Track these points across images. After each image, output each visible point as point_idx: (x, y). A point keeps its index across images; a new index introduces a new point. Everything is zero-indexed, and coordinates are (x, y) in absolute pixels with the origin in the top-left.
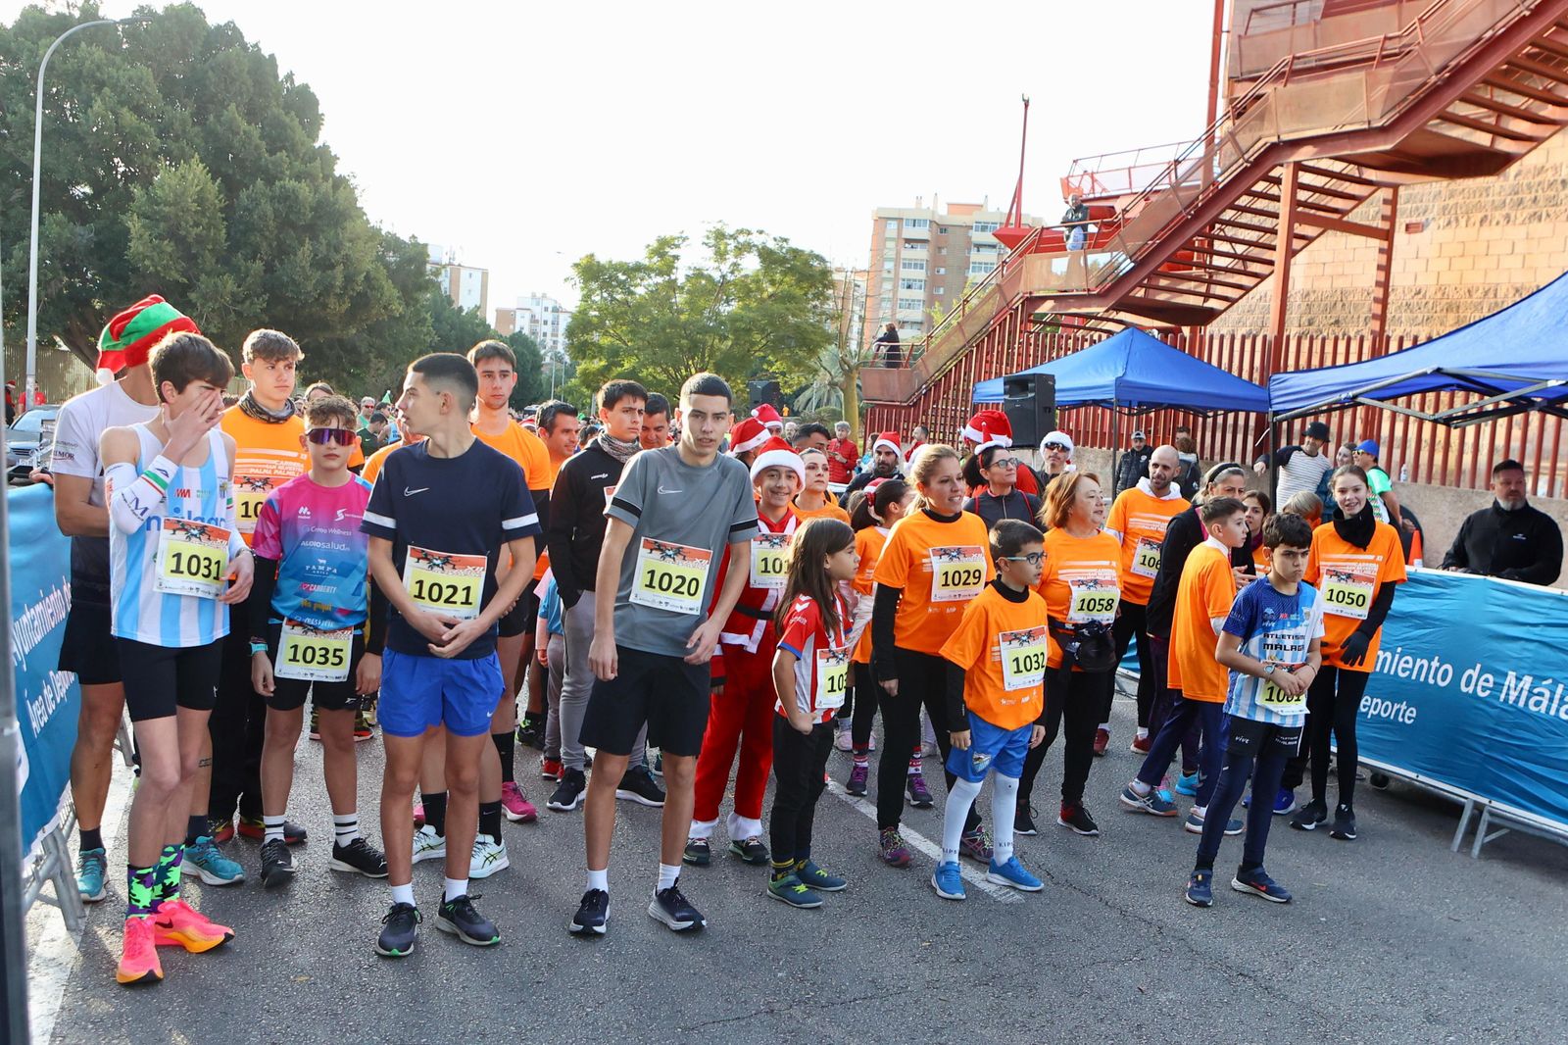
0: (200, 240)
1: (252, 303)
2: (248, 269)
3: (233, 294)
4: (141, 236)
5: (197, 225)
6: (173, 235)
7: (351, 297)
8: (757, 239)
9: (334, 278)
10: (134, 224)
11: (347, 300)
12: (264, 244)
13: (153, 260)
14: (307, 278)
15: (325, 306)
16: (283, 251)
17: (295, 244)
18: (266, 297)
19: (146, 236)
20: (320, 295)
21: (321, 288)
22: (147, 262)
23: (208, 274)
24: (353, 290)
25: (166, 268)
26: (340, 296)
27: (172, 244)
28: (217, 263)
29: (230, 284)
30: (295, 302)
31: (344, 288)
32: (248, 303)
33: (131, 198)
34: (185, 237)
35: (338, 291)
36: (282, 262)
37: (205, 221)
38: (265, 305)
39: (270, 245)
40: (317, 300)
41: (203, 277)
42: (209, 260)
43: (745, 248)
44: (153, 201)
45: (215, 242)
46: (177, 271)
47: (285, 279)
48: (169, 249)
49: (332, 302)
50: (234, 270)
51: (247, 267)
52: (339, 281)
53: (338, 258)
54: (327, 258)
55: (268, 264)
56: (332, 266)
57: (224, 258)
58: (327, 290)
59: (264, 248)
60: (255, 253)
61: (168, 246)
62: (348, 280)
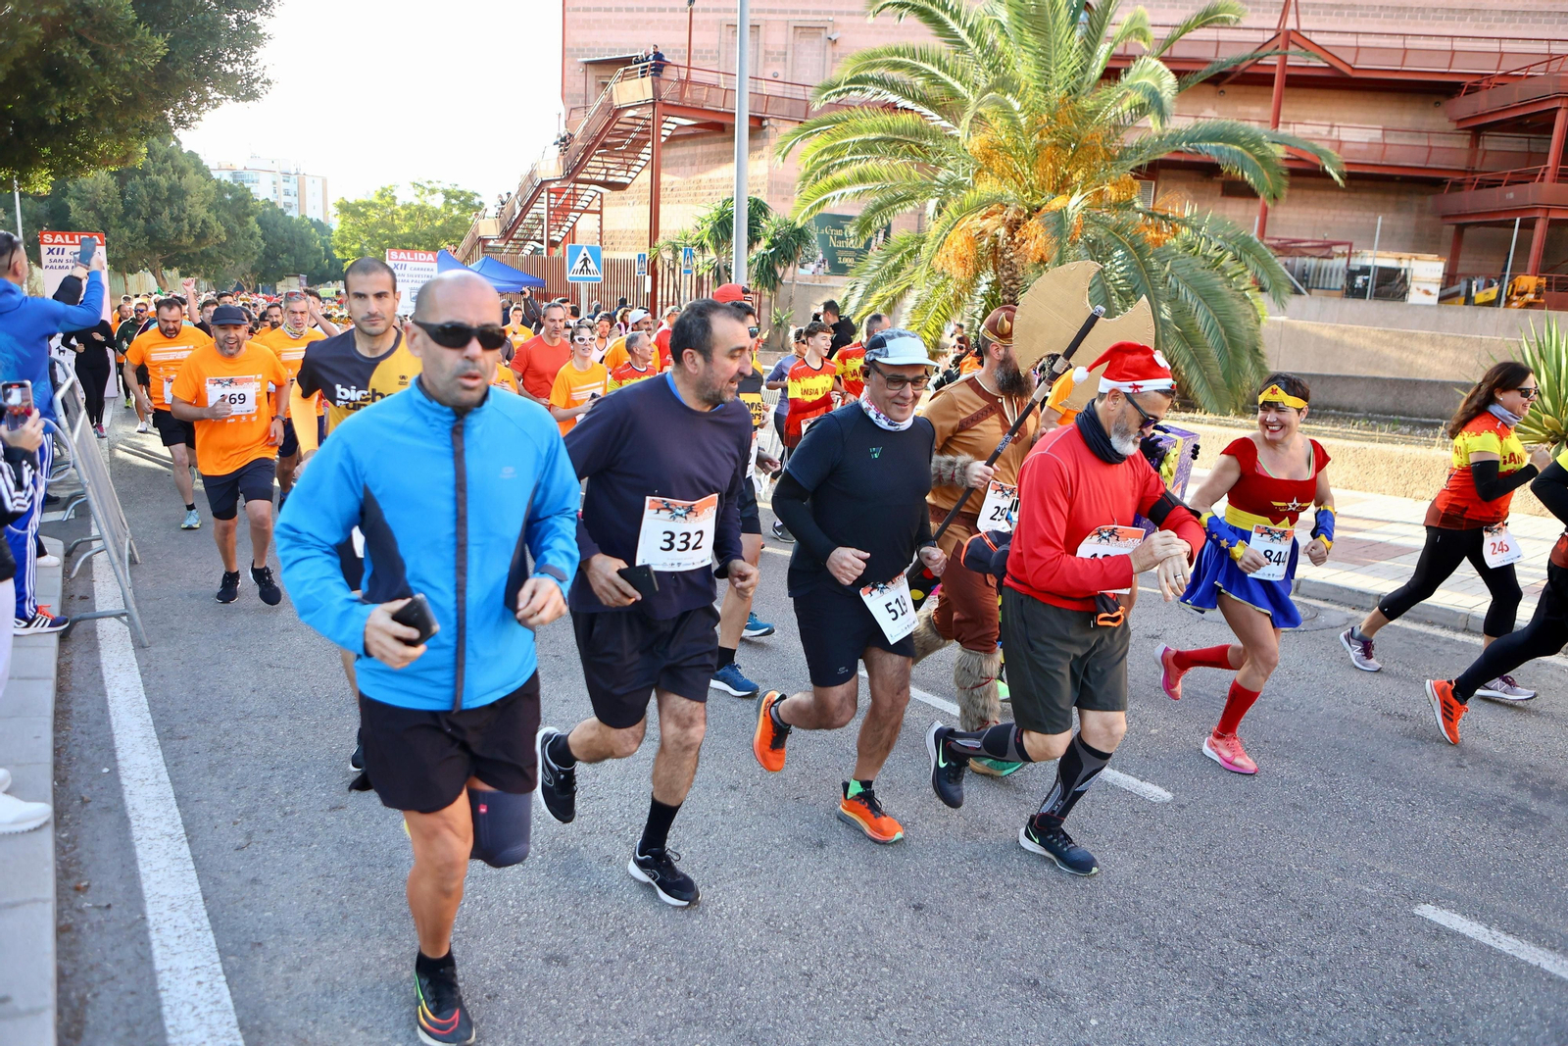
0: (107, 209)
1: (139, 241)
3: (129, 237)
4: (76, 209)
5: (105, 202)
6: (93, 207)
7: (194, 235)
8: (439, 187)
9: (183, 227)
10: (72, 204)
11: (192, 237)
12: (144, 209)
13: (84, 221)
14: (169, 227)
15: (181, 241)
16: (155, 213)
17: (161, 209)
18: (147, 238)
19: (79, 209)
20: (177, 235)
21: (176, 232)
22: (81, 223)
23: (114, 227)
24: (195, 231)
25: (91, 225)
26: (188, 236)
28: (119, 221)
29: (127, 233)
30: (164, 239)
31: (189, 232)
33: (67, 188)
34: (100, 208)
35: (186, 233)
36: (154, 219)
37: (110, 200)
38: (147, 241)
39: (147, 211)
40: (176, 237)
41: (112, 229)
42: (115, 221)
43: (433, 191)
44: (81, 190)
45: (117, 211)
47: (156, 228)
49: (183, 239)
50: (128, 224)
51: (135, 223)
52: (187, 228)
53: (185, 215)
54: (179, 216)
55: (147, 220)
56: (182, 220)
57: (123, 218)
58: (180, 232)
59: (144, 212)
60: (139, 215)
61: (91, 214)
62: (192, 226)
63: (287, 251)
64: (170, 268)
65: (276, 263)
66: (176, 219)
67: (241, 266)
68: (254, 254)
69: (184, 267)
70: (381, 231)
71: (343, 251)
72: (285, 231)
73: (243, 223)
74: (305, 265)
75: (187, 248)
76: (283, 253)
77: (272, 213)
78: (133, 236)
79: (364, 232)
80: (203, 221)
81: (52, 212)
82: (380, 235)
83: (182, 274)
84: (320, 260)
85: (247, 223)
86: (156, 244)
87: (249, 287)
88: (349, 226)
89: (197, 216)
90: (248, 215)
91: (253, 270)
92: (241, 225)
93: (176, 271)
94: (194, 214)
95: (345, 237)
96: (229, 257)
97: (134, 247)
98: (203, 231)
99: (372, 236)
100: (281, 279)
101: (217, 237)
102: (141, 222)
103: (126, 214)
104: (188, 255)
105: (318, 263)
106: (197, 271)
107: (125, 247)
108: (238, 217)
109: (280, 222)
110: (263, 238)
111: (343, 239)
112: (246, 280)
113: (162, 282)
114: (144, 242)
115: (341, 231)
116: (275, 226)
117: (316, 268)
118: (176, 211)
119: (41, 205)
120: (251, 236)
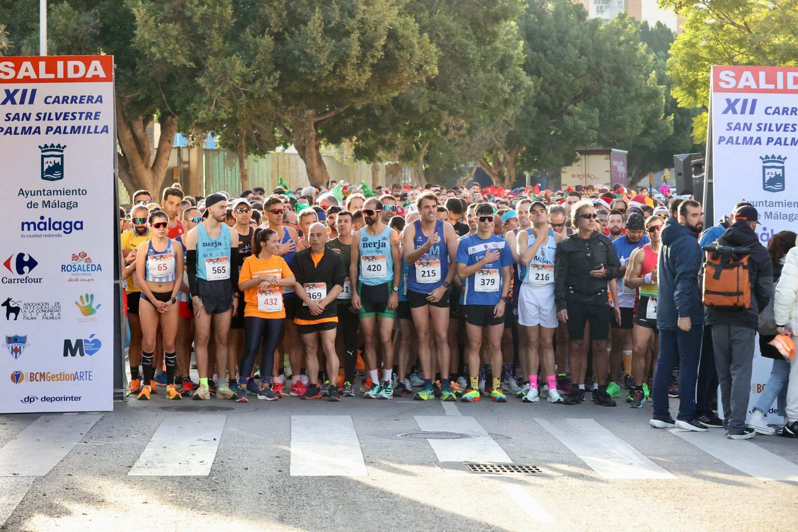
0: (204, 18)
1: (262, 84)
2: (257, 47)
3: (243, 76)
4: (146, 22)
7: (372, 65)
9: (349, 47)
11: (367, 69)
12: (273, 15)
13: (159, 46)
14: (320, 50)
15: (342, 78)
18: (277, 74)
19: (151, 22)
20: (335, 67)
21: (335, 59)
22: (153, 49)
23: (216, 55)
24: (373, 57)
25: (173, 53)
27: (177, 26)
28: (224, 42)
29: (238, 65)
30: (309, 77)
31: (362, 58)
32: (258, 84)
34: (191, 18)
35: (354, 61)
36: (292, 34)
38: (276, 84)
39: (280, 16)
40: (334, 72)
41: (211, 59)
42: (217, 42)
45: (222, 19)
46: (184, 55)
47: (296, 52)
48: (175, 33)
49: (350, 73)
50: (243, 48)
51: (255, 43)
52: (355, 50)
53: (353, 23)
54: (340, 25)
55: (278, 38)
56: (347, 34)
57: (232, 36)
58: (342, 60)
59: (274, 20)
60: (264, 27)
61: (174, 29)
62: (367, 45)
63: (585, 96)
64: (335, 140)
65: (561, 124)
66: (336, 32)
67: (484, 133)
68: (506, 103)
69: (364, 138)
70: (779, 40)
71: (692, 88)
72: (583, 52)
73: (484, 37)
74: (621, 125)
75: (359, 94)
76: (575, 100)
77: (557, 13)
78: (251, 72)
79: (740, 42)
80: (392, 35)
81: (105, 30)
82: (775, 49)
83: (361, 153)
84: (655, 114)
85: (495, 35)
86: (294, 87)
87: (502, 179)
88: (706, 31)
89: (377, 23)
90: (496, 19)
91: (512, 143)
92: (480, 41)
93: (347, 147)
94: (371, 19)
95: (697, 57)
96: (453, 113)
97: (250, 96)
98: (388, 55)
99: (758, 51)
100: (570, 160)
101: (419, 68)
102: (267, 41)
103: (241, 26)
104: (368, 109)
105: (651, 121)
106: (390, 147)
107: (233, 95)
108: (475, 24)
109: (574, 31)
110: (531, 68)
111: (693, 61)
112: (497, 163)
113: (317, 171)
114: (270, 84)
115: (690, 44)
116: (561, 42)
117: (646, 133)
118: (336, 15)
119: (86, 17)
120: (503, 65)
